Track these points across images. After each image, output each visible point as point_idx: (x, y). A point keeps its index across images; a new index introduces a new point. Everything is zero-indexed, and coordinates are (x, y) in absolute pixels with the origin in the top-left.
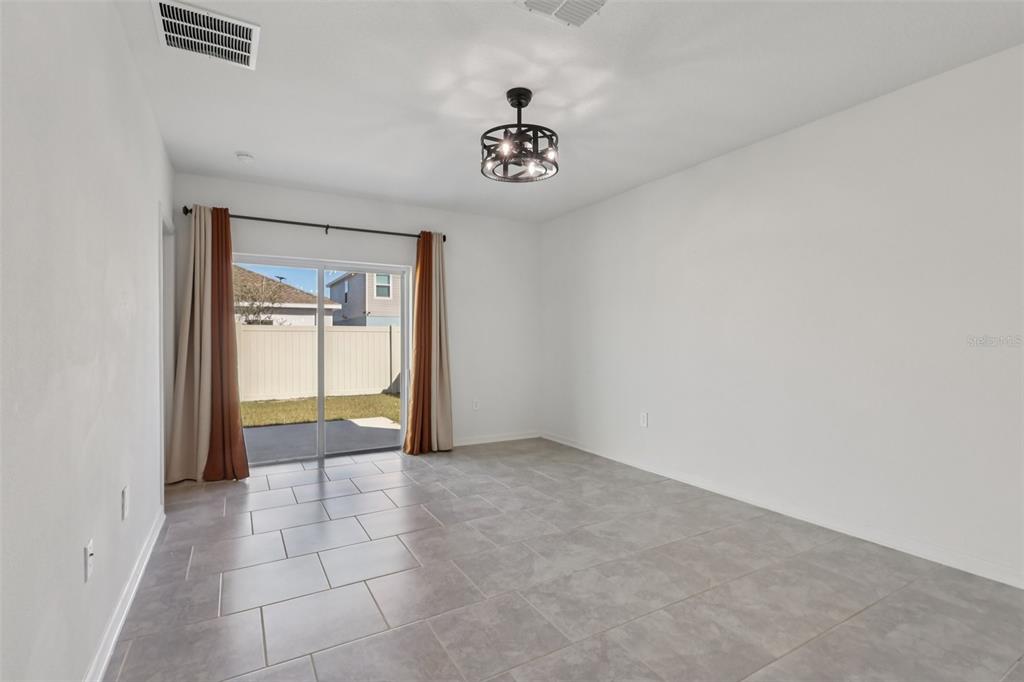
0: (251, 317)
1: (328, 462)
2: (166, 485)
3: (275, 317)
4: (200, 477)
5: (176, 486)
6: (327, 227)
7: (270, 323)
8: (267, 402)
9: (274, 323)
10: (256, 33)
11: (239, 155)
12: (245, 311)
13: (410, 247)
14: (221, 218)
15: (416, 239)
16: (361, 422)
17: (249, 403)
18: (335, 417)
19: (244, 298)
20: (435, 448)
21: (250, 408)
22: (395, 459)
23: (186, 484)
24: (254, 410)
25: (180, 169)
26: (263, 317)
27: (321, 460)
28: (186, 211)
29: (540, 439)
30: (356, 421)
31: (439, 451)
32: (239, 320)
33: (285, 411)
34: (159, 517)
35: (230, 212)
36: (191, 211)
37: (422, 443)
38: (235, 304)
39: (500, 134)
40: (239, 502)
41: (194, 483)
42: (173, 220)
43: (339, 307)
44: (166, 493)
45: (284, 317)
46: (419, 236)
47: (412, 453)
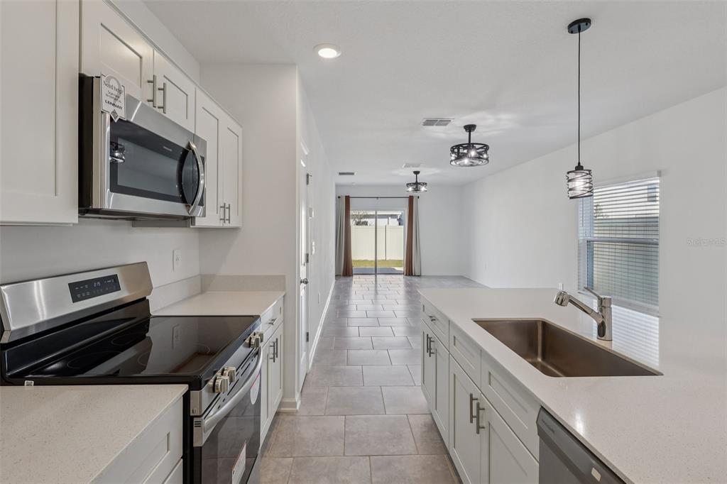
1: (378, 275)
4: (342, 274)
6: (378, 198)
9: (368, 223)
10: (355, 173)
13: (406, 201)
14: (348, 198)
15: (408, 199)
20: (414, 274)
22: (401, 277)
23: (339, 276)
29: (461, 276)
31: (416, 276)
35: (350, 196)
36: (340, 197)
37: (409, 272)
42: (336, 200)
44: (336, 277)
47: (406, 275)
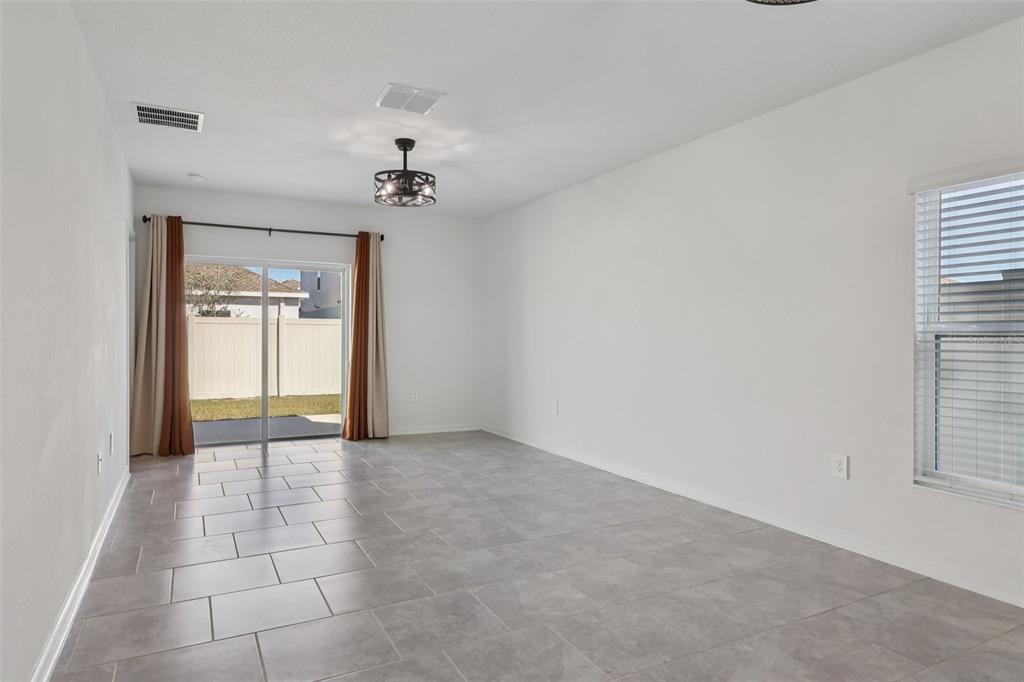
0: (205, 308)
1: (270, 445)
2: (131, 457)
3: (231, 307)
4: (155, 451)
5: (137, 458)
6: (270, 230)
7: (227, 314)
8: (221, 400)
9: (232, 314)
10: (201, 117)
11: (190, 175)
12: (198, 301)
13: (350, 247)
14: (175, 225)
15: (356, 238)
16: (314, 418)
17: (203, 401)
18: (291, 413)
19: (197, 286)
20: (371, 436)
21: (203, 405)
22: (336, 444)
23: (144, 457)
24: (206, 407)
25: (141, 184)
26: (218, 308)
27: (264, 444)
28: (145, 219)
29: (481, 431)
30: (307, 417)
31: (374, 438)
32: (190, 311)
33: (238, 408)
34: (125, 474)
35: (183, 219)
36: (149, 219)
37: (360, 430)
38: (187, 292)
39: (384, 177)
40: (190, 468)
41: (151, 457)
42: (134, 228)
43: (306, 295)
44: (131, 461)
45: (243, 308)
46: (357, 236)
47: (351, 439)
